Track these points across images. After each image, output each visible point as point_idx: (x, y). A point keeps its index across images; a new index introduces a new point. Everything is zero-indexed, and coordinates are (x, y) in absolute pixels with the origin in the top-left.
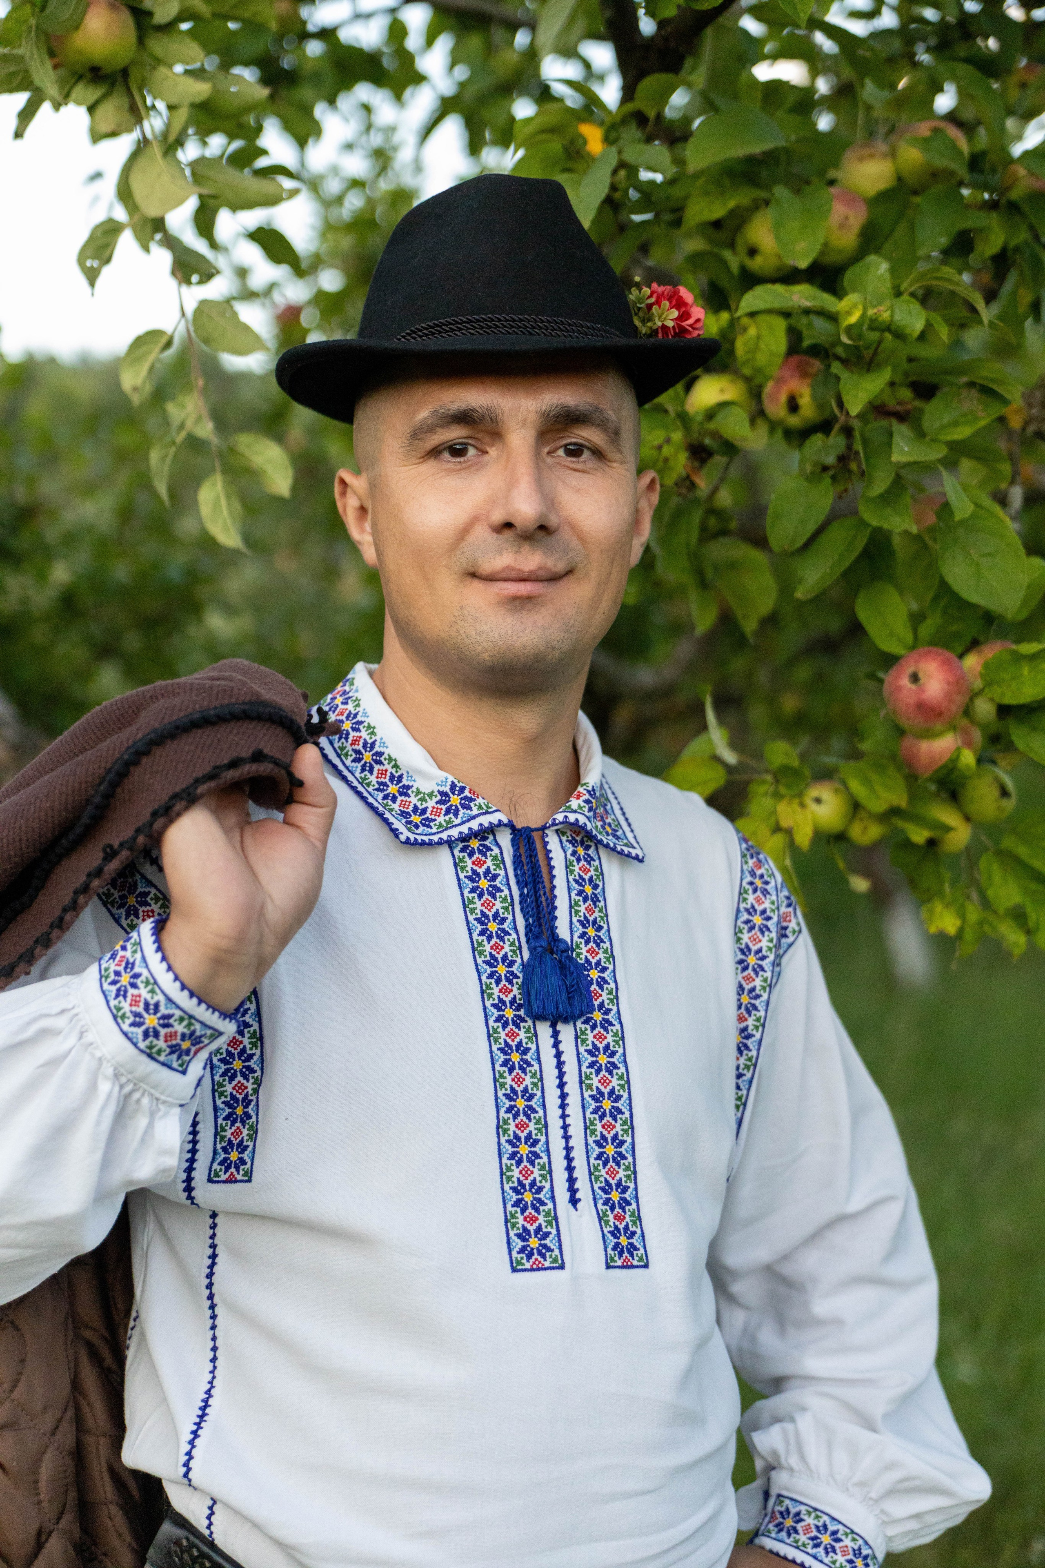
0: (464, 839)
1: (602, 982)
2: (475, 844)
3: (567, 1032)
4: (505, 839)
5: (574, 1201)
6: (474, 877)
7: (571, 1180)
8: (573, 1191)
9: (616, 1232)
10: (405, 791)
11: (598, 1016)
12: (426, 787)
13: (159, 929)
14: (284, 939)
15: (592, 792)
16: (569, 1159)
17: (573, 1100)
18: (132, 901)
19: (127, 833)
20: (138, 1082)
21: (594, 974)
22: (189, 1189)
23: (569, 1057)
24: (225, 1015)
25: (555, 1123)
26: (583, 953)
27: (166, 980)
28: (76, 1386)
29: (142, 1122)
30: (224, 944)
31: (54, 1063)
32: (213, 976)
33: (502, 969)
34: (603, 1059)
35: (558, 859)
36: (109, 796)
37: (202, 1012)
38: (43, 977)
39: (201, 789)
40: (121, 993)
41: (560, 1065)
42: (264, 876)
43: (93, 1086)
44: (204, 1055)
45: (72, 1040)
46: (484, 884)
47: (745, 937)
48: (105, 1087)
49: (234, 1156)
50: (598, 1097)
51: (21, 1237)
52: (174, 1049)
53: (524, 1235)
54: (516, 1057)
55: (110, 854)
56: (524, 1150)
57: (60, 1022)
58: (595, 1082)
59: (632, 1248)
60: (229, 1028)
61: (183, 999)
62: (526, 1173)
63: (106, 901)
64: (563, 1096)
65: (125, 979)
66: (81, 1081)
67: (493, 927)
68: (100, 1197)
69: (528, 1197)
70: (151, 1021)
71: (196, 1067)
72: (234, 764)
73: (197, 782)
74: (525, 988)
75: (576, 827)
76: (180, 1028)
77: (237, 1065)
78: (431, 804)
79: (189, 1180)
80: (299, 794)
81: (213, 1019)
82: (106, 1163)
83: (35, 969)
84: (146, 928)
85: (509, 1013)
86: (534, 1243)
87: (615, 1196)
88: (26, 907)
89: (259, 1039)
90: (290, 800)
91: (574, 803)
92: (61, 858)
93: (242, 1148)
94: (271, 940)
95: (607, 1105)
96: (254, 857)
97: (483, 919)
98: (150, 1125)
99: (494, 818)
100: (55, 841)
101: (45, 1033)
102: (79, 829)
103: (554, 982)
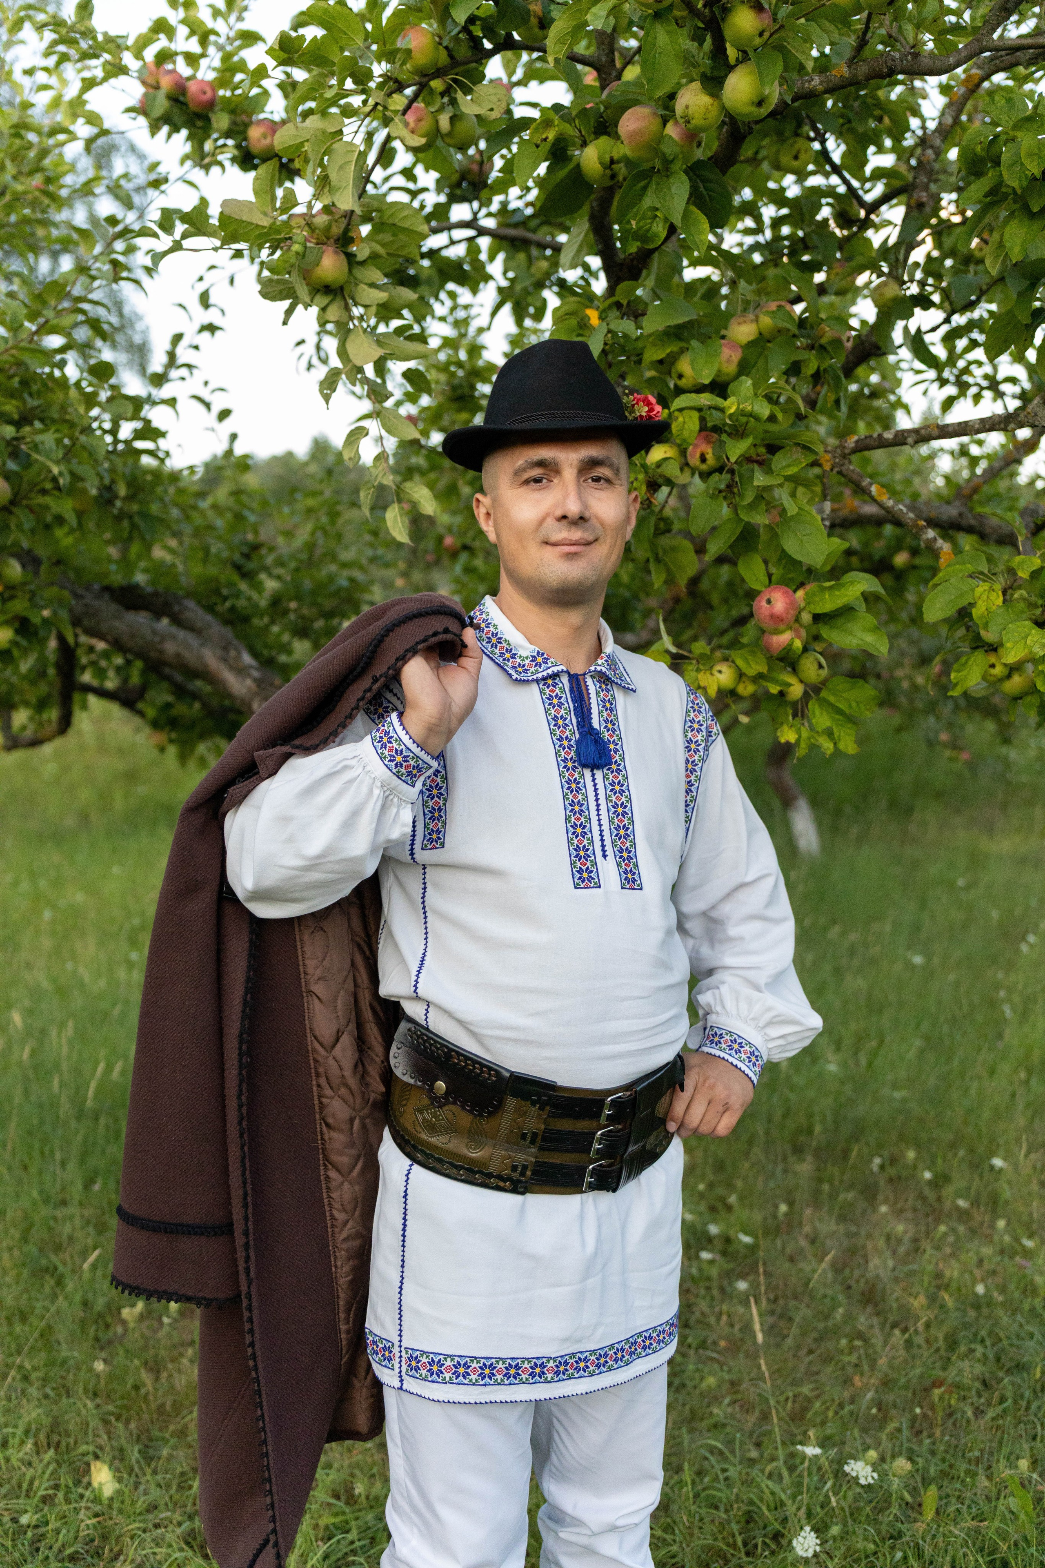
0: (544, 679)
1: (616, 751)
2: (550, 682)
3: (599, 774)
4: (565, 679)
5: (605, 856)
6: (550, 698)
7: (603, 846)
8: (604, 851)
9: (626, 872)
10: (514, 656)
11: (614, 767)
12: (524, 654)
13: (401, 715)
14: (461, 722)
15: (608, 656)
16: (602, 836)
17: (603, 807)
18: (380, 711)
19: (384, 669)
20: (392, 790)
21: (612, 746)
22: (412, 854)
23: (601, 786)
24: (433, 757)
25: (594, 819)
26: (606, 735)
27: (405, 739)
28: (353, 964)
29: (394, 810)
30: (433, 721)
31: (351, 781)
32: (428, 737)
33: (565, 743)
34: (617, 788)
35: (592, 689)
36: (374, 652)
37: (422, 755)
38: (340, 744)
39: (420, 647)
40: (384, 746)
41: (596, 790)
42: (450, 690)
43: (371, 792)
44: (422, 779)
45: (360, 770)
46: (555, 701)
47: (690, 735)
48: (377, 792)
49: (434, 836)
50: (615, 806)
51: (336, 867)
52: (409, 774)
53: (580, 871)
54: (574, 786)
55: (375, 680)
56: (579, 830)
57: (353, 762)
58: (614, 798)
59: (634, 880)
60: (435, 764)
61: (413, 747)
62: (581, 842)
63: (367, 712)
64: (598, 805)
65: (385, 740)
66: (365, 790)
67: (560, 722)
68: (373, 850)
69: (582, 853)
70: (399, 759)
71: (419, 785)
72: (435, 634)
73: (418, 643)
74: (578, 752)
75: (601, 674)
76: (412, 763)
77: (435, 792)
78: (527, 662)
79: (412, 849)
80: (465, 651)
81: (427, 759)
82: (377, 832)
83: (338, 740)
84: (394, 716)
85: (570, 764)
86: (585, 875)
87: (625, 855)
88: (331, 711)
89: (445, 779)
90: (461, 655)
91: (600, 662)
92: (349, 685)
93: (438, 832)
94: (454, 721)
95: (620, 810)
96: (445, 682)
97: (555, 718)
98: (398, 812)
99: (560, 668)
100: (346, 677)
101: (346, 768)
102: (359, 669)
103: (592, 747)
